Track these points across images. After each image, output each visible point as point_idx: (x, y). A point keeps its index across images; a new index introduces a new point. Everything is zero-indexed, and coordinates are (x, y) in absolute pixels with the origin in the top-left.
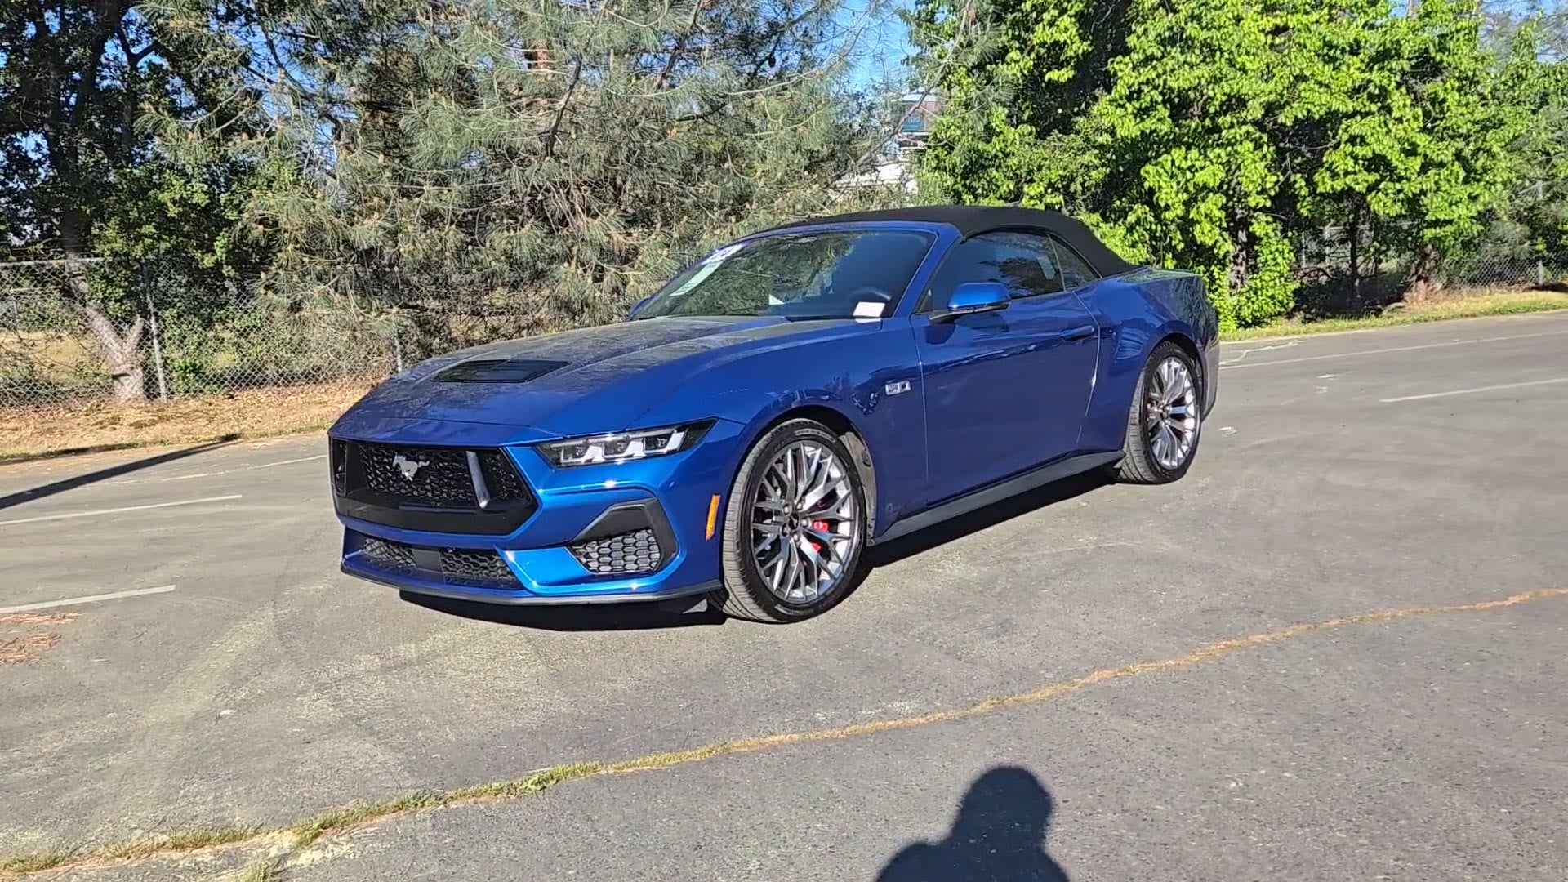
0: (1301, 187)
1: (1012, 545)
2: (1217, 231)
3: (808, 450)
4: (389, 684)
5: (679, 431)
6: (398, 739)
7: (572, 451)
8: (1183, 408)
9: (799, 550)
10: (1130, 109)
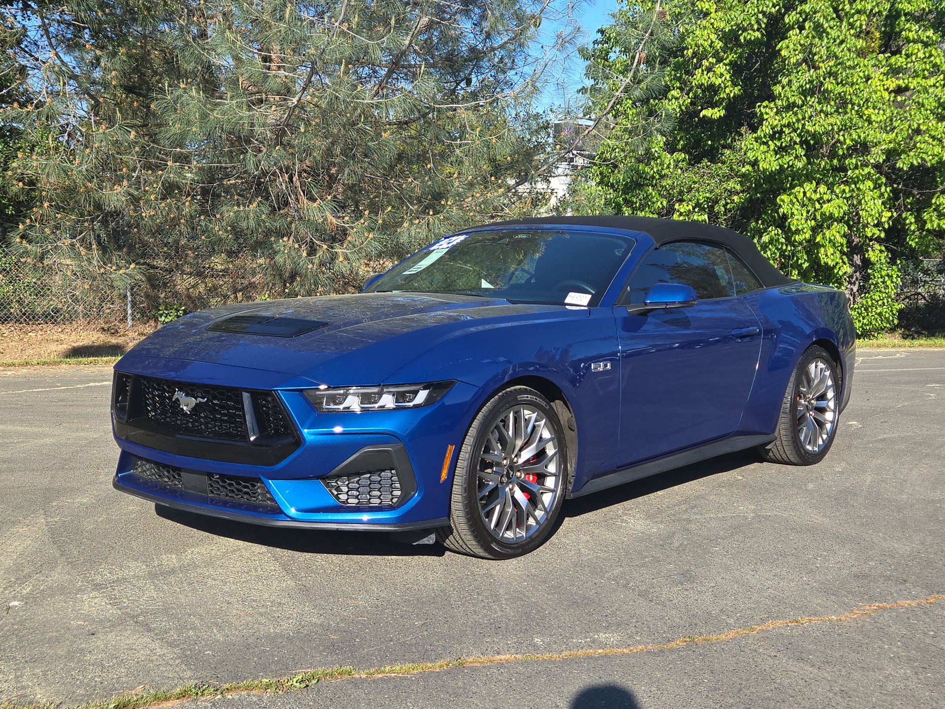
0: (911, 223)
1: (683, 507)
2: (838, 254)
3: (527, 414)
4: (158, 589)
5: (425, 388)
6: (173, 635)
7: (333, 399)
8: (826, 402)
9: (513, 497)
10: (772, 147)
